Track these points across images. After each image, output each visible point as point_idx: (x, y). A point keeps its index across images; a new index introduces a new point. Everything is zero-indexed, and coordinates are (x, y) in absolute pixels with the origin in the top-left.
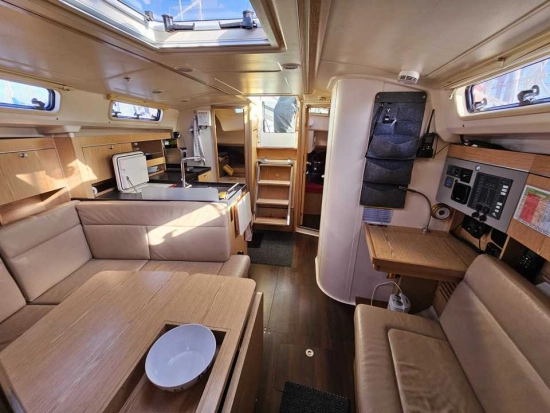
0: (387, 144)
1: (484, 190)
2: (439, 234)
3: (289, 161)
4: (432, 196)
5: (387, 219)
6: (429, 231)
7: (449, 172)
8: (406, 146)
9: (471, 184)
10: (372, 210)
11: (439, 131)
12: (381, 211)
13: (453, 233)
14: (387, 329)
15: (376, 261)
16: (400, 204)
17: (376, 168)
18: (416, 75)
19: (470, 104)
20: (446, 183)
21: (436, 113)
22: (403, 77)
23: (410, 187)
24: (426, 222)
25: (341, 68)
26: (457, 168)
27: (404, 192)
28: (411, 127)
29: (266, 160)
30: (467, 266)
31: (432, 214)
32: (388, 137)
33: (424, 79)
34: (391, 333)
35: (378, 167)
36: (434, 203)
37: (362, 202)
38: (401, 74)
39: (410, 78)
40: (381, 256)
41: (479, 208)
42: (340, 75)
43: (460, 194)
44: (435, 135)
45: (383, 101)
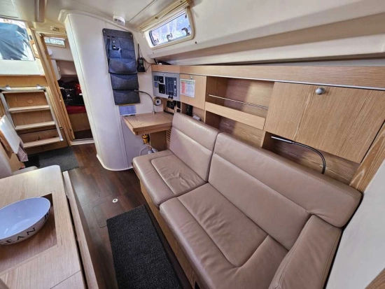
0: (120, 63)
1: (169, 85)
2: (160, 113)
3: (39, 88)
4: (151, 94)
5: (134, 111)
6: (155, 113)
7: (155, 80)
8: (131, 65)
9: (164, 83)
10: (124, 107)
11: (144, 56)
12: (129, 107)
13: (165, 111)
14: (150, 161)
15: (135, 130)
16: (138, 101)
17: (119, 80)
18: (123, 20)
19: (153, 42)
20: (155, 85)
21: (140, 45)
22: (116, 20)
23: (140, 90)
24: (152, 109)
26: (157, 77)
27: (138, 93)
28: (130, 54)
29: (9, 88)
30: (172, 120)
31: (155, 104)
32: (119, 60)
33: (128, 24)
34: (152, 162)
35: (119, 79)
36: (153, 97)
37: (116, 103)
38: (114, 17)
39: (120, 21)
40: (136, 127)
41: (170, 94)
42: (68, 9)
43: (162, 89)
44: (142, 59)
45: (108, 35)
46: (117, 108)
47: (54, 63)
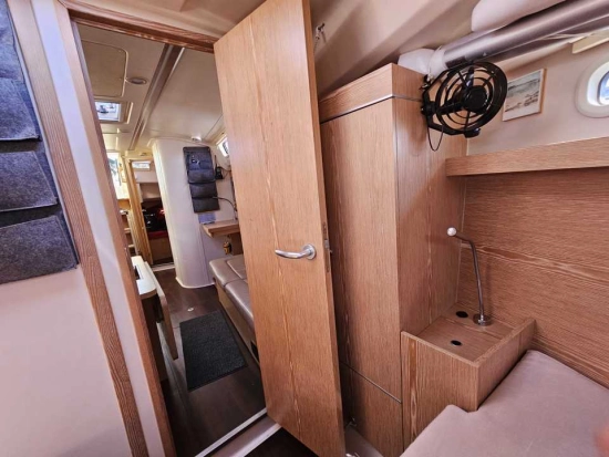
0: (198, 174)
3: (122, 211)
5: (213, 218)
8: (208, 174)
10: (203, 215)
11: (222, 165)
12: (208, 214)
14: (226, 261)
15: (210, 231)
16: (217, 208)
17: (197, 188)
18: (199, 138)
19: (227, 151)
22: (194, 139)
23: (219, 196)
24: (234, 215)
25: (154, 133)
27: (217, 200)
28: (208, 165)
32: (197, 171)
33: (203, 140)
37: (196, 211)
38: (192, 138)
39: (197, 140)
40: (212, 228)
42: (157, 137)
44: (220, 168)
45: (188, 152)
46: (196, 216)
47: (138, 185)
